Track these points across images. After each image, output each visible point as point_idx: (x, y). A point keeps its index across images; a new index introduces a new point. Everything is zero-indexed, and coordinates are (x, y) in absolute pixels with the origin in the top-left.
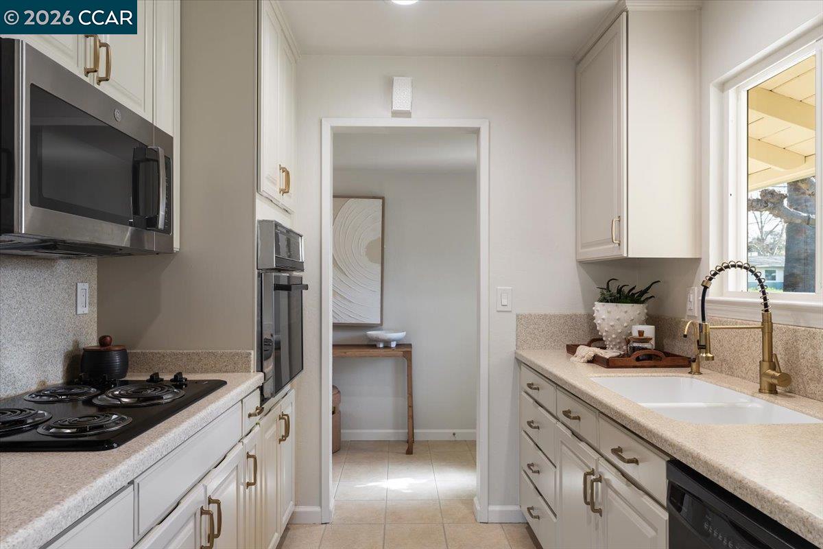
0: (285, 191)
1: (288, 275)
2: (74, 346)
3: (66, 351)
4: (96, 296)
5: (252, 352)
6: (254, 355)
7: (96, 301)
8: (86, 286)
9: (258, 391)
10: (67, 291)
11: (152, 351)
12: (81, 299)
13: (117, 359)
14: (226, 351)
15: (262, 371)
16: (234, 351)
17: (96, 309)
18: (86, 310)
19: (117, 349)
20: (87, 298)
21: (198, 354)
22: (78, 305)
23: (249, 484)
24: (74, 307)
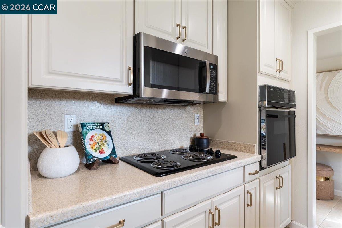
0: (280, 71)
1: (289, 110)
2: (194, 135)
3: (191, 137)
4: (203, 119)
5: (256, 145)
6: (257, 147)
7: (203, 120)
8: (199, 115)
9: (258, 164)
10: (191, 117)
11: (219, 140)
12: (196, 120)
13: (205, 141)
14: (245, 143)
15: (261, 154)
16: (248, 144)
17: (203, 123)
18: (199, 123)
19: (205, 138)
20: (199, 119)
21: (234, 143)
22: (195, 122)
23: (248, 205)
24: (194, 122)
